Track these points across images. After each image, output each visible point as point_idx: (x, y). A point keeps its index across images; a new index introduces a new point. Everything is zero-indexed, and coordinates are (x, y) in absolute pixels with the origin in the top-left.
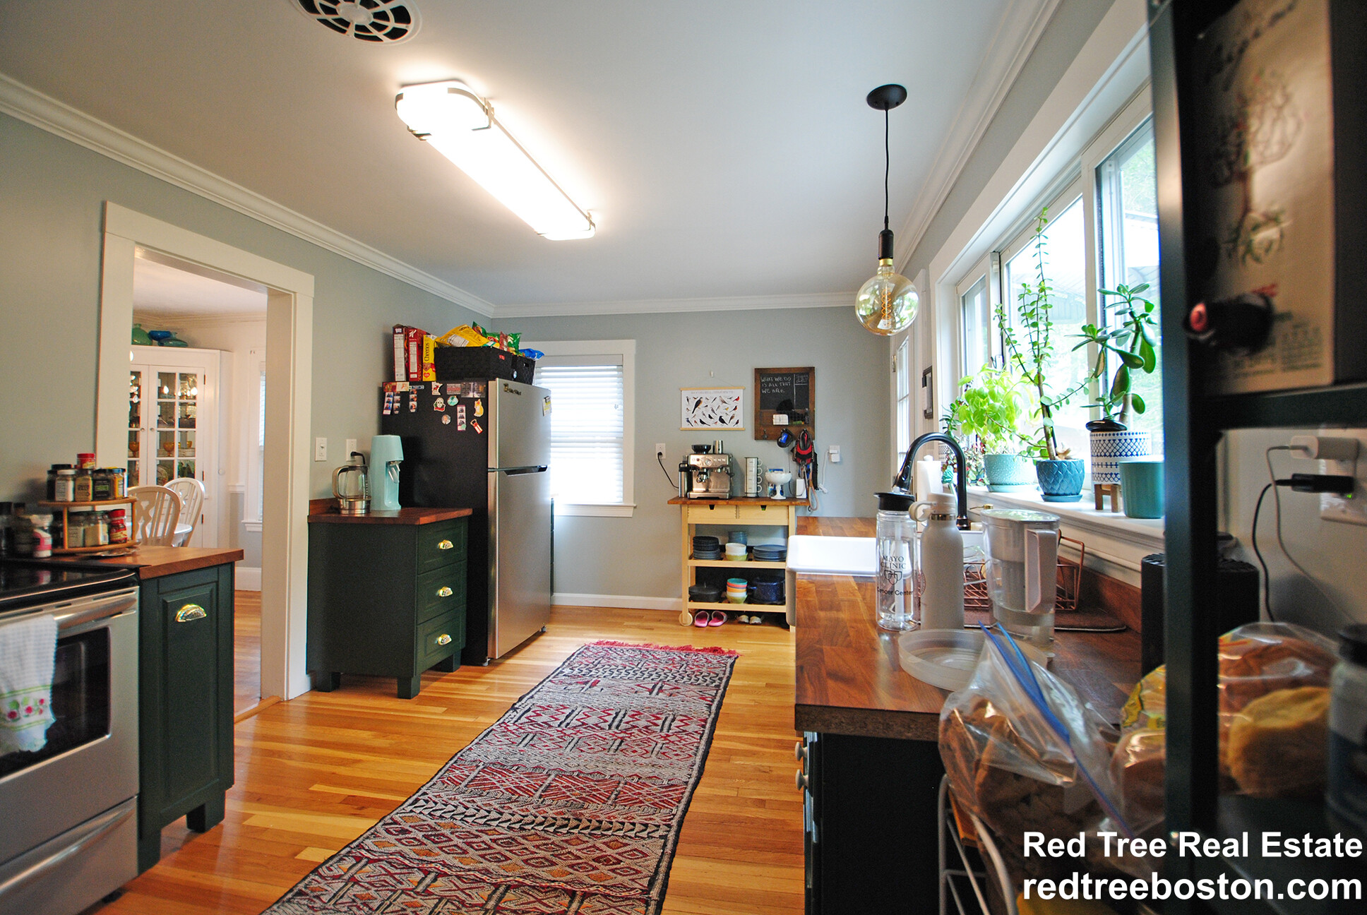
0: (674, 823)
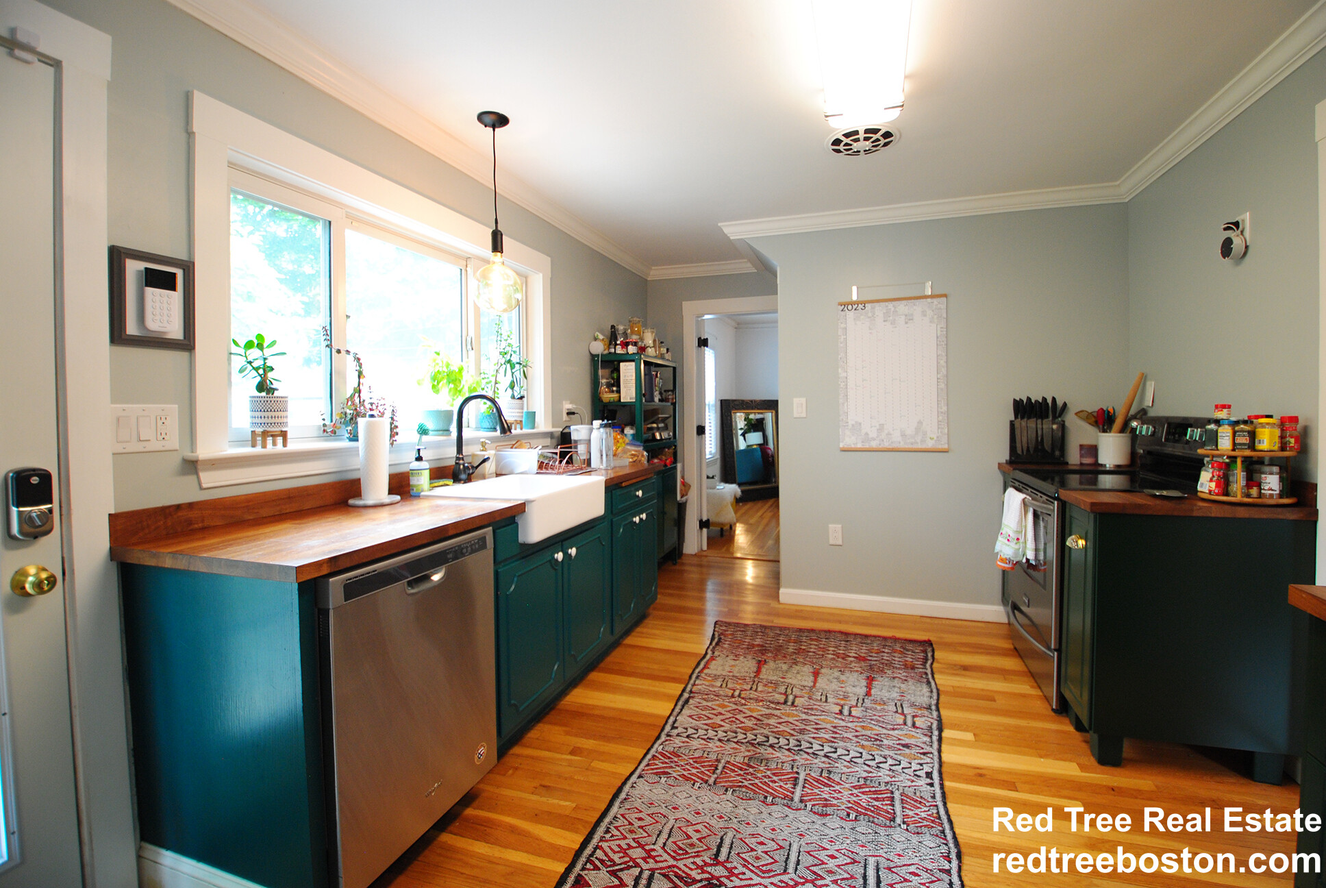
0: (663, 737)
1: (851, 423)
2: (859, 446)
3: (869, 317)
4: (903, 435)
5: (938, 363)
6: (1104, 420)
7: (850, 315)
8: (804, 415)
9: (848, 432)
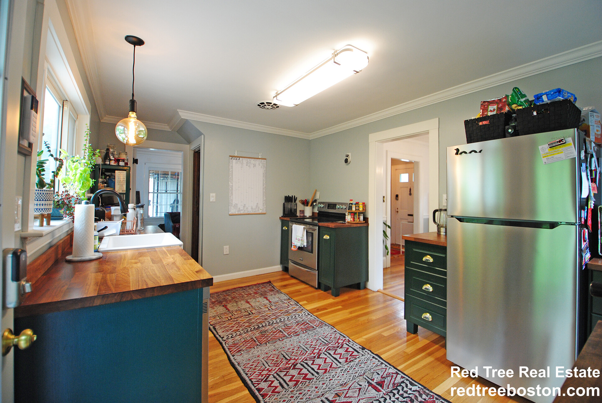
0: (223, 342)
1: (233, 204)
2: (237, 213)
3: (241, 163)
4: (252, 208)
5: (263, 182)
6: (305, 203)
7: (234, 161)
8: (214, 201)
9: (232, 208)
